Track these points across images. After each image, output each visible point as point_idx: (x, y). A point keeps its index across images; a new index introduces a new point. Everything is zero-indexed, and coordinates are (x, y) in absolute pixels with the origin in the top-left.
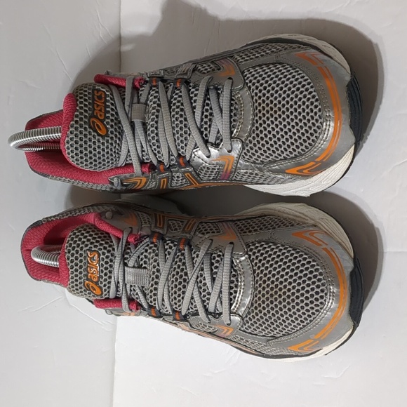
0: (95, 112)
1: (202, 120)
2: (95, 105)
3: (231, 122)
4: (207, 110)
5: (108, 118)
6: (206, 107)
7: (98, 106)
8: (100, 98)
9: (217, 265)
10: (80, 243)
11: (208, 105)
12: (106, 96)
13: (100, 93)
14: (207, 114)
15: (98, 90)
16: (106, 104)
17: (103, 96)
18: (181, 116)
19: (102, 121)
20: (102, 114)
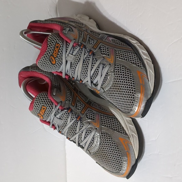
0: (54, 54)
1: (93, 74)
2: (54, 51)
3: (103, 82)
4: (96, 72)
5: (58, 57)
6: (97, 70)
7: (56, 51)
8: (57, 47)
9: (88, 134)
10: (42, 99)
11: (98, 70)
12: (61, 47)
13: (58, 45)
14: (96, 73)
15: (58, 43)
16: (59, 51)
17: (59, 47)
18: (86, 69)
19: (55, 58)
20: (56, 55)
